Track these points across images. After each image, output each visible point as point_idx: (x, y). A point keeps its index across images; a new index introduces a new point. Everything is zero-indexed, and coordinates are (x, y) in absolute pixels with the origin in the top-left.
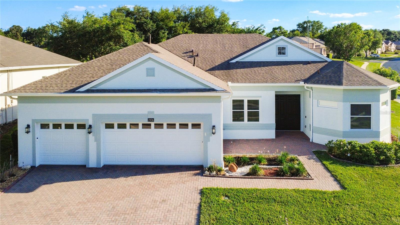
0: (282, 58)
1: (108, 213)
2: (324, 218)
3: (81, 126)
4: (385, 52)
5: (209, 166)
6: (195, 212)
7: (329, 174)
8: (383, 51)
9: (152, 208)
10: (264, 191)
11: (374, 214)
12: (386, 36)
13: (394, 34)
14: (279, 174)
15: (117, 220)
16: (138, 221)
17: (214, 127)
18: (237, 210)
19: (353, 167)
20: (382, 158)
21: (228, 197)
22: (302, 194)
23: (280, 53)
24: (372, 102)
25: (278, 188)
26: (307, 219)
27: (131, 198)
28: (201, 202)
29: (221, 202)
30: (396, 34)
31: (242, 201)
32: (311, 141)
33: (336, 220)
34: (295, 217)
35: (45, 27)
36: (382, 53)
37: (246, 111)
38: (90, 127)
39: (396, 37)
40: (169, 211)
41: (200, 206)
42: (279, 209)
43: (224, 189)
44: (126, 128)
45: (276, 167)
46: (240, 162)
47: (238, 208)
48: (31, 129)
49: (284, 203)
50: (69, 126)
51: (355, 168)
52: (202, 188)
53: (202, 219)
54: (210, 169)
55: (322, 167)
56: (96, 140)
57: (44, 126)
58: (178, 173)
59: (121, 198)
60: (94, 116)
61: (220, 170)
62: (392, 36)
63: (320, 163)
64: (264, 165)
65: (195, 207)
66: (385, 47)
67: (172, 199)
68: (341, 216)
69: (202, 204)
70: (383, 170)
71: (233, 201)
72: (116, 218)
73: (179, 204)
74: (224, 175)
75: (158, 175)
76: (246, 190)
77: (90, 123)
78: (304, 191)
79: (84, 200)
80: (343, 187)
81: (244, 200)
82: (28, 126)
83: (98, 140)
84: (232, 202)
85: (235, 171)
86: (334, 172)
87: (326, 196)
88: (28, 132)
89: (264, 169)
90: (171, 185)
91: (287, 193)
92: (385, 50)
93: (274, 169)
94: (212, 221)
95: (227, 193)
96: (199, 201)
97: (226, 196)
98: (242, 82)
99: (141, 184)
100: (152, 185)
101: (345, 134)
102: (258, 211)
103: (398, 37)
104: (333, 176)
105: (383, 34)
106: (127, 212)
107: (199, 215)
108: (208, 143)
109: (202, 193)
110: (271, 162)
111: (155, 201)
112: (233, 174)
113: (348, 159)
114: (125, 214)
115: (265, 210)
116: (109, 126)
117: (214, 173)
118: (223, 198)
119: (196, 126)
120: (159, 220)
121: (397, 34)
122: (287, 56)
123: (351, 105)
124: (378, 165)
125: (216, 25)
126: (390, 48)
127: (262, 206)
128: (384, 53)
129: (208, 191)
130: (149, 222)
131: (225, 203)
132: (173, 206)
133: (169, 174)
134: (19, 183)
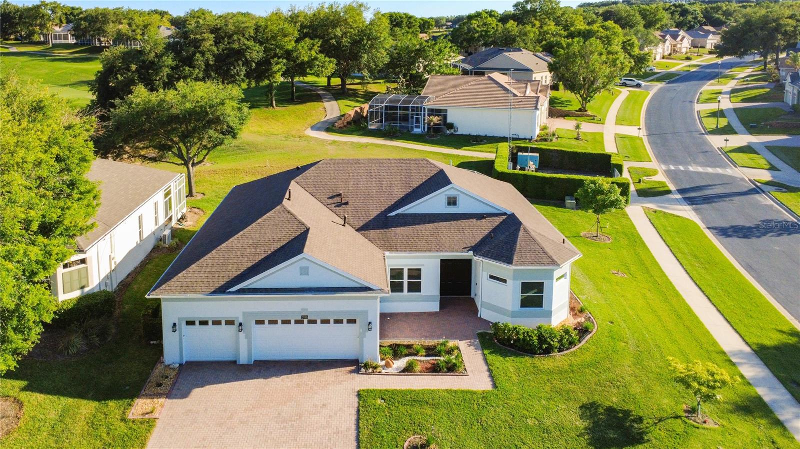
0: (452, 210)
1: (276, 419)
2: (468, 421)
3: (230, 323)
4: (670, 55)
5: (365, 362)
6: (354, 418)
7: (486, 368)
8: (666, 53)
9: (315, 414)
10: (417, 392)
11: (513, 416)
12: (678, 17)
13: (692, 14)
14: (435, 369)
15: (285, 427)
16: (305, 427)
17: (370, 323)
18: (392, 414)
19: (512, 358)
20: (544, 347)
21: (384, 400)
22: (454, 394)
23: (449, 204)
24: (545, 280)
25: (432, 388)
26: (453, 422)
27: (293, 402)
28: (359, 406)
29: (377, 406)
30: (696, 12)
31: (397, 404)
32: (479, 316)
33: (478, 423)
34: (442, 420)
35: (38, 7)
36: (663, 58)
37: (406, 280)
38: (241, 324)
39: (696, 18)
40: (330, 416)
41: (358, 411)
42: (429, 413)
43: (381, 391)
44: (277, 324)
45: (434, 358)
46: (396, 351)
47: (393, 413)
48: (177, 328)
49: (435, 406)
50: (217, 323)
51: (515, 359)
52: (358, 389)
53: (361, 425)
54: (366, 366)
55: (481, 358)
56: (246, 337)
57: (190, 323)
58: (334, 370)
59: (283, 403)
60: (244, 313)
61: (375, 368)
62: (690, 18)
63: (481, 352)
64: (421, 356)
65: (354, 411)
66: (670, 46)
67: (332, 403)
68: (484, 418)
69: (361, 408)
70: (542, 361)
71: (389, 405)
72: (285, 425)
73: (339, 408)
74: (380, 372)
75: (313, 372)
76: (401, 391)
77: (241, 320)
78: (455, 392)
79: (249, 406)
80: (495, 386)
81: (399, 403)
82: (175, 325)
83: (249, 337)
84: (387, 405)
85: (391, 367)
86: (491, 365)
87: (475, 397)
88: (174, 331)
89: (420, 361)
90: (328, 386)
91: (440, 394)
92: (669, 52)
93: (431, 362)
94: (370, 427)
95: (383, 394)
96: (356, 405)
97: (382, 399)
98: (401, 251)
99: (298, 385)
100: (310, 386)
101: (514, 315)
102: (410, 416)
103: (699, 18)
104: (490, 370)
105: (672, 13)
106: (293, 419)
107: (358, 420)
108: (364, 339)
109: (359, 395)
110: (431, 351)
111: (316, 406)
112: (390, 370)
113: (511, 346)
114: (291, 421)
115: (417, 414)
116: (260, 322)
117: (371, 370)
118: (379, 401)
119: (352, 321)
120: (323, 426)
121: (698, 14)
122: (458, 207)
123: (522, 283)
124: (540, 354)
125: (365, 42)
126: (679, 46)
127: (415, 410)
128: (668, 58)
129: (365, 394)
130: (315, 429)
131: (381, 407)
132: (333, 411)
133: (325, 371)
134: (176, 387)
